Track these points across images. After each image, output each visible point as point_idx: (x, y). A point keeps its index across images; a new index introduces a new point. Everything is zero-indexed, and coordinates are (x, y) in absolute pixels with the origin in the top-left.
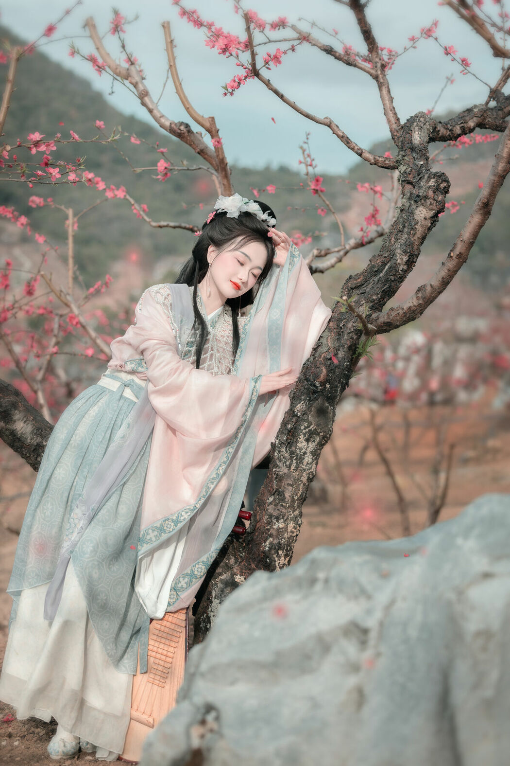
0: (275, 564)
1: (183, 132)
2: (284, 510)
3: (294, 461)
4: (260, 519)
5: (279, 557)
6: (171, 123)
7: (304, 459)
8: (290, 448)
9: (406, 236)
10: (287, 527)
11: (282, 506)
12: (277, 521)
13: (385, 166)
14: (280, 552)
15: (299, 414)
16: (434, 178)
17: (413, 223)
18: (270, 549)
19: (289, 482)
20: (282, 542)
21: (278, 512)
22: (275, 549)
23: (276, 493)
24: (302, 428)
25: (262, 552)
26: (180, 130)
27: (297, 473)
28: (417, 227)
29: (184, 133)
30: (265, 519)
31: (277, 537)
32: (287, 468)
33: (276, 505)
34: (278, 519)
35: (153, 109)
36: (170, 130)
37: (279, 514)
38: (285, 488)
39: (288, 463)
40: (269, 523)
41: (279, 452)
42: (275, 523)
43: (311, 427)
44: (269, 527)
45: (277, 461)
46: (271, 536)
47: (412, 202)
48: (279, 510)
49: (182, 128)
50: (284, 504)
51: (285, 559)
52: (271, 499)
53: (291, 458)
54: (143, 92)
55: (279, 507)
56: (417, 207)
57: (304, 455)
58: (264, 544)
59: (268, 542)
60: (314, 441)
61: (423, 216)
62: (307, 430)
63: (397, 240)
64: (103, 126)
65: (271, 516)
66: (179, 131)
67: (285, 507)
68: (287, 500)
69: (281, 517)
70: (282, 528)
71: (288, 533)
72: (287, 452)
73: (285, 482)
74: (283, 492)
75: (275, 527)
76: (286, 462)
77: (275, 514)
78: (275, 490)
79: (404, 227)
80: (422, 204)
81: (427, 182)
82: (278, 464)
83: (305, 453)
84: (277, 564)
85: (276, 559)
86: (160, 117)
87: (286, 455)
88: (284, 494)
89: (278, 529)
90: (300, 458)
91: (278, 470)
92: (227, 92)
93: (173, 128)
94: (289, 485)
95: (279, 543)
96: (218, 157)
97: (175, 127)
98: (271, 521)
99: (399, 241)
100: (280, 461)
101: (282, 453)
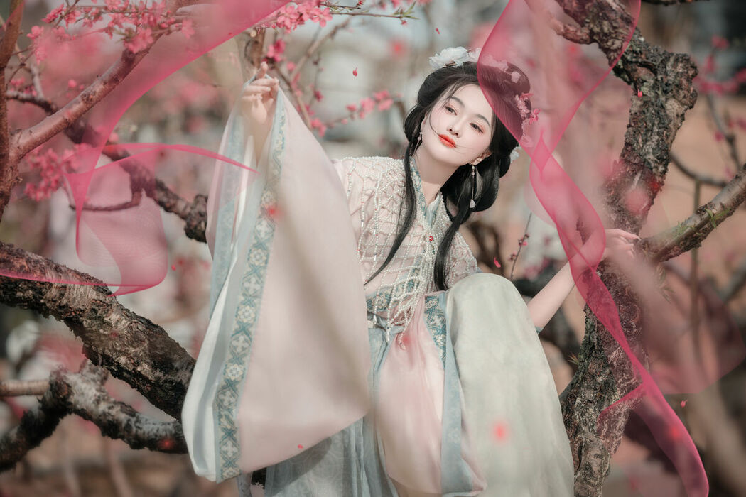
3: (606, 425)
8: (601, 406)
9: (657, 137)
11: (589, 483)
15: (615, 363)
16: (681, 62)
17: (666, 121)
19: (597, 453)
23: (583, 467)
24: (620, 380)
27: (608, 441)
28: (670, 126)
32: (595, 433)
38: (592, 459)
39: (596, 428)
41: (583, 413)
43: (632, 381)
47: (660, 93)
50: (593, 481)
53: (602, 421)
56: (667, 99)
57: (617, 417)
61: (674, 111)
62: (626, 383)
63: (645, 141)
67: (593, 486)
68: (595, 475)
73: (591, 453)
74: (590, 465)
79: (653, 124)
80: (674, 96)
81: (675, 66)
82: (582, 429)
83: (619, 415)
87: (594, 417)
88: (591, 469)
90: (614, 421)
91: (583, 437)
94: (595, 456)
99: (648, 143)
100: (585, 424)
101: (587, 415)
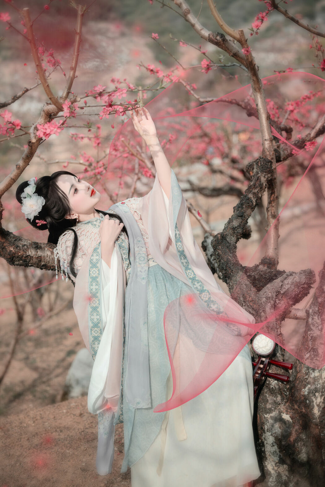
0: (313, 404)
1: (219, 41)
2: (318, 363)
4: (300, 371)
5: (316, 398)
6: (209, 35)
10: (321, 375)
11: (317, 359)
12: (314, 372)
14: (317, 394)
18: (309, 393)
19: (322, 342)
20: (318, 387)
21: (314, 364)
22: (313, 393)
23: (312, 350)
25: (302, 395)
26: (216, 39)
29: (220, 42)
30: (304, 370)
31: (314, 383)
32: (320, 331)
33: (312, 359)
34: (314, 370)
35: (195, 24)
36: (209, 40)
37: (314, 366)
38: (318, 346)
39: (320, 327)
40: (307, 374)
41: (313, 319)
42: (311, 373)
44: (307, 377)
45: (311, 326)
46: (309, 383)
48: (314, 363)
49: (218, 38)
50: (318, 359)
51: (321, 398)
52: (308, 355)
54: (186, 11)
55: (314, 361)
58: (304, 389)
59: (307, 388)
64: (157, 37)
65: (308, 368)
66: (216, 41)
67: (319, 361)
68: (320, 355)
69: (316, 368)
70: (318, 376)
71: (322, 379)
72: (318, 319)
73: (318, 342)
74: (317, 349)
75: (312, 376)
76: (318, 327)
77: (312, 366)
78: (310, 349)
82: (312, 328)
84: (315, 403)
85: (314, 399)
86: (201, 30)
88: (318, 351)
89: (314, 378)
91: (312, 333)
92: (252, 32)
93: (212, 38)
94: (321, 343)
95: (316, 388)
96: (248, 60)
97: (212, 37)
98: (309, 371)
100: (314, 325)
101: (314, 320)
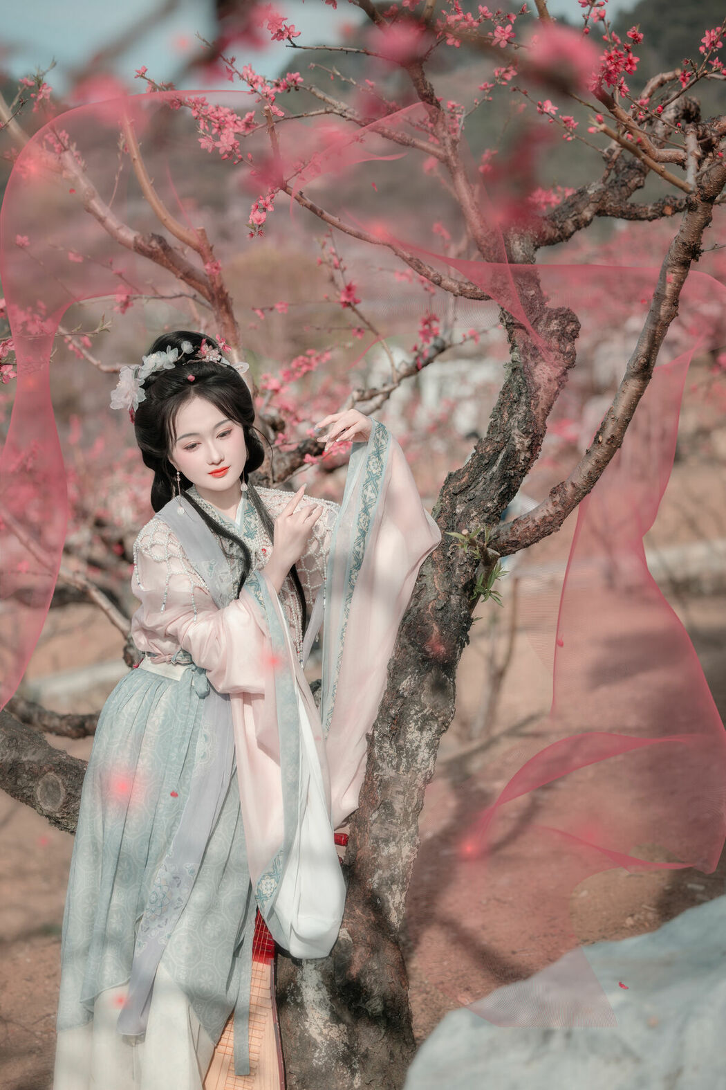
0: (389, 906)
1: (155, 250)
2: (394, 829)
3: (404, 760)
4: (362, 845)
5: (393, 894)
6: (135, 238)
7: (417, 755)
8: (397, 741)
9: (525, 408)
10: (401, 852)
11: (391, 822)
12: (387, 845)
13: (476, 296)
14: (394, 887)
15: (406, 694)
16: (556, 318)
17: (533, 389)
18: (380, 885)
19: (399, 789)
20: (396, 873)
21: (386, 832)
22: (387, 884)
23: (382, 805)
24: (412, 712)
25: (369, 890)
26: (151, 247)
27: (409, 776)
28: (539, 393)
29: (157, 252)
30: (369, 844)
31: (388, 867)
32: (394, 769)
33: (382, 823)
34: (387, 841)
35: (105, 218)
36: (135, 247)
37: (387, 835)
38: (393, 797)
39: (394, 763)
40: (375, 850)
41: (381, 748)
42: (383, 849)
43: (425, 712)
44: (375, 856)
45: (379, 761)
46: (379, 867)
47: (529, 357)
48: (387, 829)
49: (154, 243)
50: (394, 821)
51: (401, 896)
52: (375, 816)
53: (399, 755)
54: (87, 193)
55: (387, 825)
56: (536, 364)
57: (417, 750)
58: (370, 880)
59: (376, 877)
60: (430, 729)
61: (546, 376)
62: (420, 715)
63: (511, 414)
64: (27, 244)
65: (377, 839)
66: (150, 249)
67: (396, 825)
68: (397, 814)
69: (391, 838)
70: (394, 854)
71: (402, 859)
72: (392, 748)
73: (392, 790)
74: (391, 803)
75: (385, 853)
76: (391, 762)
77: (383, 835)
78: (379, 803)
79: (520, 394)
80: (543, 360)
81: (547, 324)
82: (381, 765)
83: (418, 747)
84: (391, 905)
85: (390, 897)
86: (118, 229)
87: (391, 752)
88: (392, 807)
89: (388, 857)
90: (412, 755)
91: (382, 774)
92: (253, 231)
93: (141, 245)
94: (399, 793)
95: (392, 875)
96: (215, 286)
97: (142, 243)
98: (378, 845)
99: (515, 416)
100: (383, 760)
101: (384, 749)
